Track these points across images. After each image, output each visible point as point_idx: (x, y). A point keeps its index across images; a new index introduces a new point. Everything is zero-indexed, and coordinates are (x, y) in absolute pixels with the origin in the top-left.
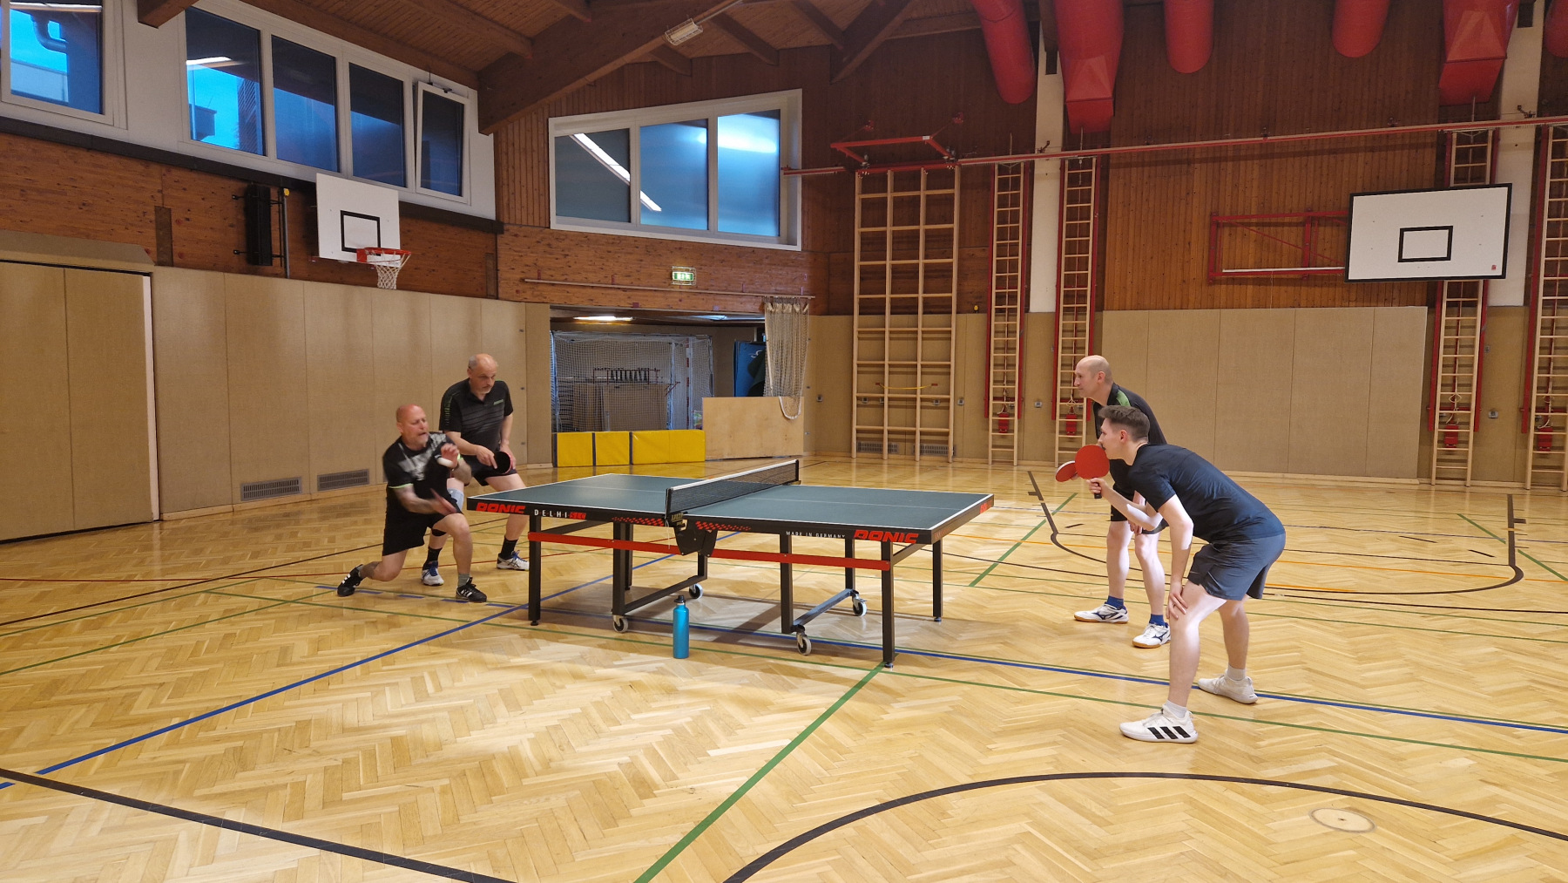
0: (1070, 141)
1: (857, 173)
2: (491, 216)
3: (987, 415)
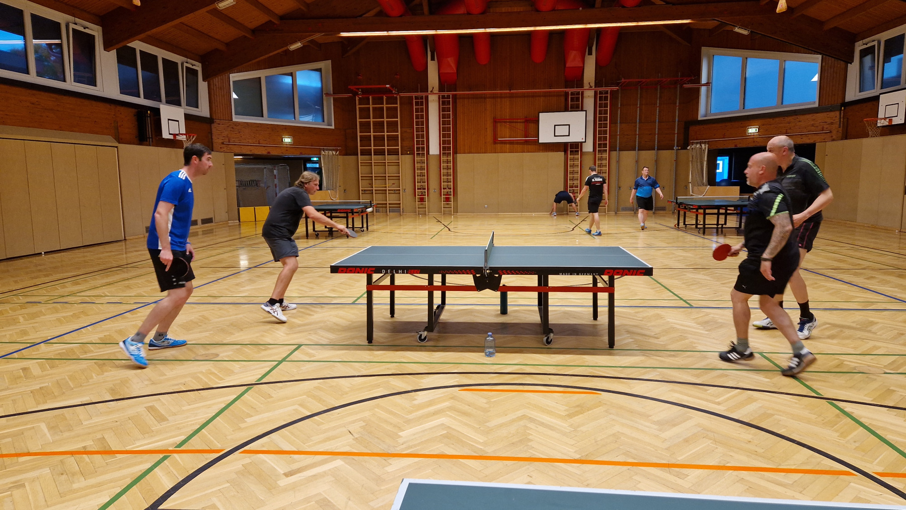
0: (441, 89)
1: (357, 97)
2: (208, 115)
3: (415, 196)
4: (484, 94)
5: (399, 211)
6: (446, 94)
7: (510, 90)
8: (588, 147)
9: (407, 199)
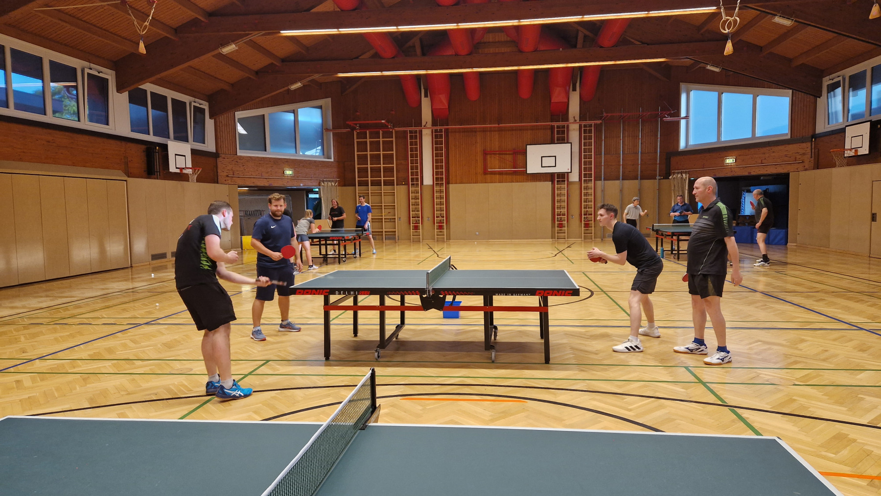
0: (434, 123)
1: (355, 132)
2: (214, 151)
3: (410, 224)
4: (475, 128)
5: (395, 239)
6: (439, 128)
7: (499, 124)
8: (574, 177)
9: (401, 226)
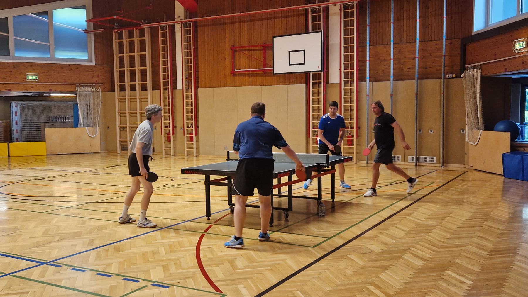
1: (113, 31)
3: (162, 134)
